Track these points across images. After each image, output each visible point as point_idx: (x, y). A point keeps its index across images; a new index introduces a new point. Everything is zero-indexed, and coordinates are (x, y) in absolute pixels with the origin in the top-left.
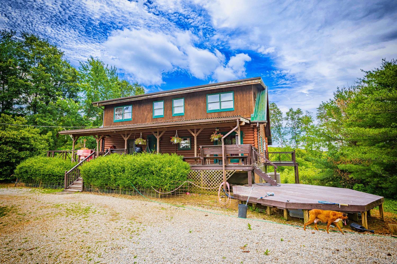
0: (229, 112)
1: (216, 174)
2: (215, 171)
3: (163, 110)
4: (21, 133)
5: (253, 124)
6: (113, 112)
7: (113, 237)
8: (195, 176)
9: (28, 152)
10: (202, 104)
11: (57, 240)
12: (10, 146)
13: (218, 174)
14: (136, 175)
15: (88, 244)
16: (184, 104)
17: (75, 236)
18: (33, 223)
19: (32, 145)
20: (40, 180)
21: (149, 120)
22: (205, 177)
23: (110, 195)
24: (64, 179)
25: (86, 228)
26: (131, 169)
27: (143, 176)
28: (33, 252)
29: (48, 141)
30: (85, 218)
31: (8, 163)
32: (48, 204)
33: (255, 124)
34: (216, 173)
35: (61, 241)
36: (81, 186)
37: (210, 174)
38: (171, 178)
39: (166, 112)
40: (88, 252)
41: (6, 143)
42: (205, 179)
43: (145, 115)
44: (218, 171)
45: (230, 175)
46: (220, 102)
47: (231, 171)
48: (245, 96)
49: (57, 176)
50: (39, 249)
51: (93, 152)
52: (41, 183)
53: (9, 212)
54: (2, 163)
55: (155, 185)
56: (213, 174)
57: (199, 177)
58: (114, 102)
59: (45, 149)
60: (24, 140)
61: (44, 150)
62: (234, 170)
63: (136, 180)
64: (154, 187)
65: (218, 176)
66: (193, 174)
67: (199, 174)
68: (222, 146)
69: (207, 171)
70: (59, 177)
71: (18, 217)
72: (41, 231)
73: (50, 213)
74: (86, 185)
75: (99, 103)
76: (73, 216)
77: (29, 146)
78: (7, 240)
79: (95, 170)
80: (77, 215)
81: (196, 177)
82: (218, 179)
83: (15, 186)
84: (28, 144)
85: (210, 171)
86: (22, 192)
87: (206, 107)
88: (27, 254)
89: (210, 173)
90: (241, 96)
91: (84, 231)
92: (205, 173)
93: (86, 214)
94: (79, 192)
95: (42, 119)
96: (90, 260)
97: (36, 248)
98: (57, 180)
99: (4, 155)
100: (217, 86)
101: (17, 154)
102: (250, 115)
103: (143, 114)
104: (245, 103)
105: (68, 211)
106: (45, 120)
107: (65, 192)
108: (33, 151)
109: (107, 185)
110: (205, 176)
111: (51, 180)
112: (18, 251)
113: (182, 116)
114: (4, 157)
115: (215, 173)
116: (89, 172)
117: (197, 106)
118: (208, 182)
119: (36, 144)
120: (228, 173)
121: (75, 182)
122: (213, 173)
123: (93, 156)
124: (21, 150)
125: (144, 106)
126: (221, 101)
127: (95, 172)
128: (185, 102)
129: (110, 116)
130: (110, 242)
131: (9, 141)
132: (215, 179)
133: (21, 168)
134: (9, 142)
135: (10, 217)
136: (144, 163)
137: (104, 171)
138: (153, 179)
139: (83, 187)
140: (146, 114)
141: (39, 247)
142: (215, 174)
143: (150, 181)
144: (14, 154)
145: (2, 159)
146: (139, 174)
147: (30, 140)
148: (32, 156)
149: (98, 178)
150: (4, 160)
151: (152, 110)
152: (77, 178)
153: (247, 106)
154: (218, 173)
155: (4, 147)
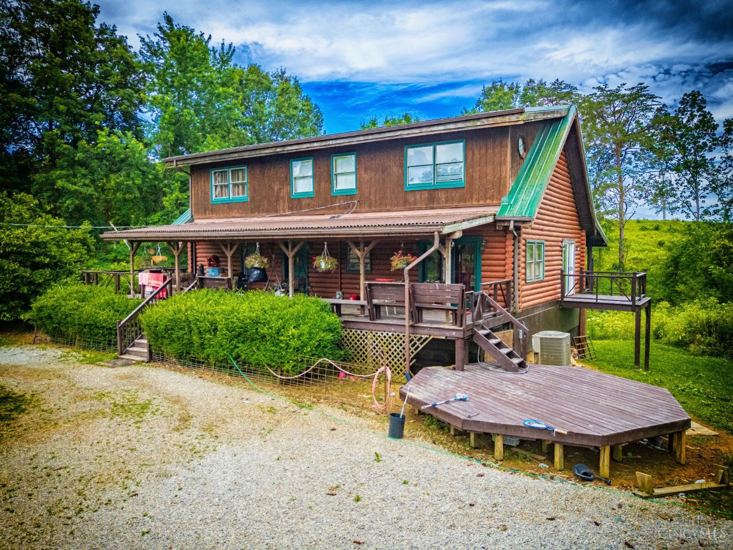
0: (454, 192)
1: (395, 340)
2: (393, 335)
3: (311, 180)
4: (30, 232)
5: (502, 224)
6: (208, 179)
7: (166, 459)
8: (356, 340)
9: (48, 271)
10: (395, 169)
11: (91, 457)
12: (14, 261)
13: (398, 342)
14: (236, 340)
15: (130, 468)
16: (356, 169)
17: (116, 453)
18: (62, 429)
19: (54, 257)
20: (76, 333)
21: (284, 202)
22: (374, 344)
23: (197, 373)
24: (116, 335)
25: (134, 442)
26: (227, 329)
27: (248, 343)
28: (61, 472)
29: (84, 242)
30: (136, 423)
31: (14, 295)
32: (87, 392)
33: (506, 224)
34: (395, 338)
35: (96, 460)
36: (146, 350)
37: (385, 340)
38: (299, 350)
39: (319, 185)
40: (127, 478)
41: (6, 256)
42: (374, 348)
43: (274, 190)
44: (398, 335)
45: (421, 344)
46: (435, 165)
47: (423, 336)
48: (490, 151)
49: (103, 327)
50: (68, 470)
51: (168, 279)
52: (79, 340)
53: (28, 405)
54: (6, 294)
55: (269, 362)
56: (390, 340)
57: (363, 344)
58: (207, 159)
59: (81, 261)
60: (38, 247)
61: (78, 265)
62: (430, 336)
63: (237, 350)
64: (269, 365)
65: (398, 344)
66: (353, 337)
67: (364, 338)
68: (404, 286)
69: (379, 333)
70: (107, 330)
71: (42, 416)
72: (72, 443)
73: (88, 410)
74: (155, 350)
75: (177, 161)
76: (121, 419)
77: (48, 259)
78: (31, 454)
79: (166, 326)
80: (127, 416)
81: (358, 343)
82: (398, 350)
83: (34, 343)
84: (46, 255)
85: (385, 334)
86: (46, 360)
87: (403, 175)
88: (54, 474)
89: (385, 337)
90: (483, 151)
91: (129, 446)
92: (374, 336)
93: (142, 415)
94: (143, 362)
95: (69, 181)
96: (126, 488)
97: (65, 468)
98: (105, 336)
99: (6, 280)
100: (424, 130)
101: (28, 278)
102: (500, 200)
103: (271, 188)
104: (489, 169)
105: (115, 409)
106: (75, 184)
107: (119, 362)
108: (59, 269)
109: (190, 354)
110: (374, 342)
111: (96, 336)
112: (44, 470)
113: (352, 197)
114: (8, 284)
115: (393, 338)
116: (157, 327)
117: (383, 172)
118: (380, 355)
119: (62, 252)
120: (419, 340)
121: (136, 341)
122: (390, 337)
123: (168, 286)
124: (36, 266)
125: (272, 170)
126: (437, 163)
127: (166, 330)
128: (358, 162)
129: (203, 188)
130: (158, 466)
131: (12, 250)
132: (393, 350)
133: (40, 309)
134: (12, 252)
135: (32, 416)
136: (250, 318)
137: (181, 329)
138: (266, 350)
139: (150, 352)
140: (276, 188)
141: (68, 467)
142: (393, 341)
143: (260, 354)
144: (23, 277)
145: (3, 288)
146: (241, 339)
147: (49, 245)
148: (56, 278)
149: (173, 341)
150: (7, 289)
151: (288, 180)
152: (139, 333)
153: (495, 176)
154: (398, 338)
155: (5, 263)
